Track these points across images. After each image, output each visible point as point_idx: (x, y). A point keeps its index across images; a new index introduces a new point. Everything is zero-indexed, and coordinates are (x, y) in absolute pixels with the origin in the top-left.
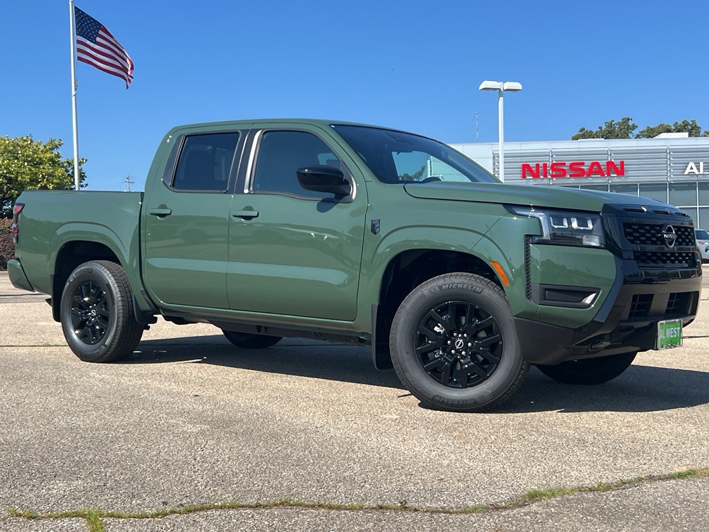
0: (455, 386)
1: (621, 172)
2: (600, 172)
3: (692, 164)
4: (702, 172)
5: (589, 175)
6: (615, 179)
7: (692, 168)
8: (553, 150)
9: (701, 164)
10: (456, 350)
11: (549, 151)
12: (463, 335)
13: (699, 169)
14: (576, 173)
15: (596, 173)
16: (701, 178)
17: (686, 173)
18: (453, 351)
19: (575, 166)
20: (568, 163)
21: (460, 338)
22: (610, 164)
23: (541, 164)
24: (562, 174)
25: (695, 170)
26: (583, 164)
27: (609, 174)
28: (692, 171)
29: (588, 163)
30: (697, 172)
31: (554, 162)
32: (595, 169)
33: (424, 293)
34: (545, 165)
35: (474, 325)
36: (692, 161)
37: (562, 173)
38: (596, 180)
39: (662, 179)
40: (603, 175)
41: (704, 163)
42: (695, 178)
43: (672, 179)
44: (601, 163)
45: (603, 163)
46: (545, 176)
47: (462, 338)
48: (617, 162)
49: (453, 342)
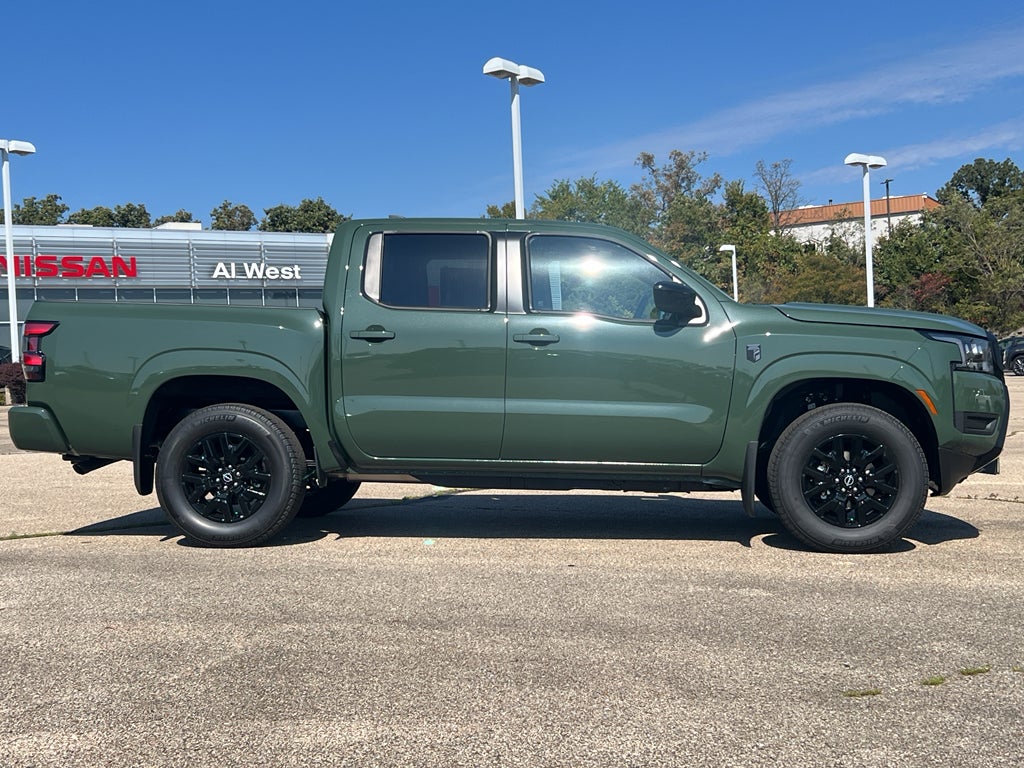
0: (853, 526)
1: (132, 272)
2: (104, 271)
3: (221, 265)
4: (233, 276)
5: (89, 275)
6: (123, 281)
7: (221, 271)
8: (37, 239)
9: (233, 265)
10: (847, 488)
11: (31, 238)
12: (851, 470)
13: (230, 272)
14: (71, 270)
15: (99, 272)
16: (233, 283)
17: (215, 276)
18: (843, 490)
19: (69, 262)
20: (60, 258)
21: (849, 474)
22: (117, 260)
23: (22, 257)
24: (52, 272)
25: (225, 273)
26: (81, 259)
27: (116, 275)
28: (221, 274)
29: (87, 258)
30: (228, 276)
31: (39, 255)
32: (98, 267)
33: (805, 431)
34: (27, 258)
35: (864, 457)
36: (221, 261)
37: (52, 270)
38: (98, 282)
39: (185, 283)
40: (108, 275)
41: (236, 264)
42: (224, 283)
43: (197, 283)
44: (106, 259)
45: (107, 259)
46: (28, 274)
47: (851, 473)
48: (126, 259)
49: (842, 480)
